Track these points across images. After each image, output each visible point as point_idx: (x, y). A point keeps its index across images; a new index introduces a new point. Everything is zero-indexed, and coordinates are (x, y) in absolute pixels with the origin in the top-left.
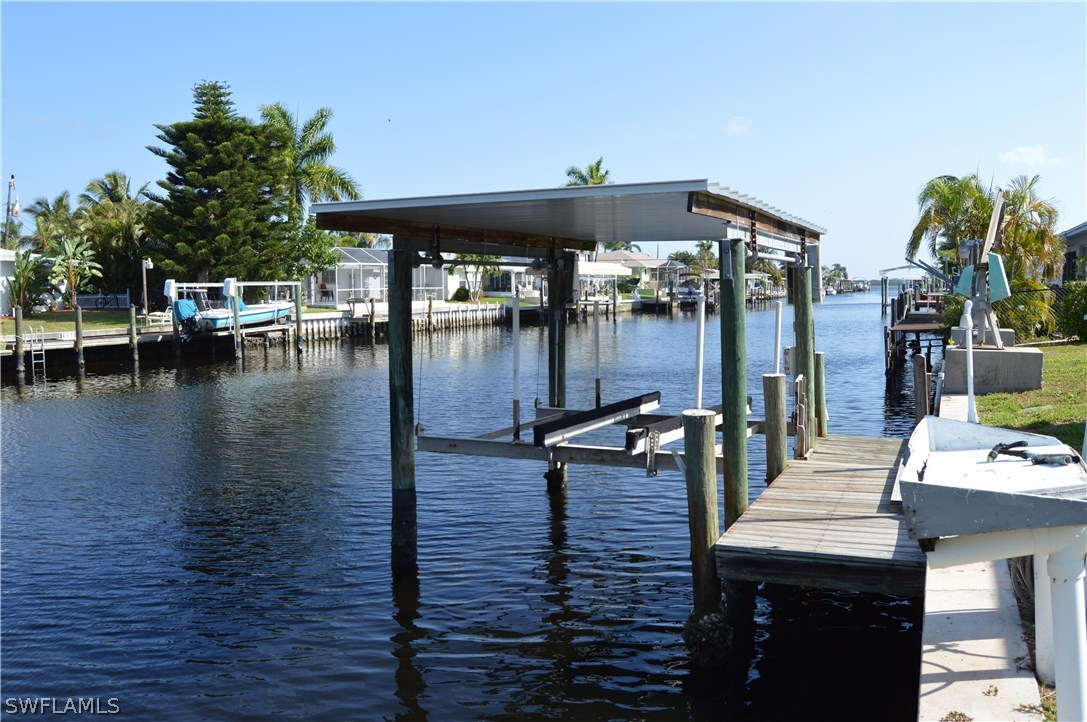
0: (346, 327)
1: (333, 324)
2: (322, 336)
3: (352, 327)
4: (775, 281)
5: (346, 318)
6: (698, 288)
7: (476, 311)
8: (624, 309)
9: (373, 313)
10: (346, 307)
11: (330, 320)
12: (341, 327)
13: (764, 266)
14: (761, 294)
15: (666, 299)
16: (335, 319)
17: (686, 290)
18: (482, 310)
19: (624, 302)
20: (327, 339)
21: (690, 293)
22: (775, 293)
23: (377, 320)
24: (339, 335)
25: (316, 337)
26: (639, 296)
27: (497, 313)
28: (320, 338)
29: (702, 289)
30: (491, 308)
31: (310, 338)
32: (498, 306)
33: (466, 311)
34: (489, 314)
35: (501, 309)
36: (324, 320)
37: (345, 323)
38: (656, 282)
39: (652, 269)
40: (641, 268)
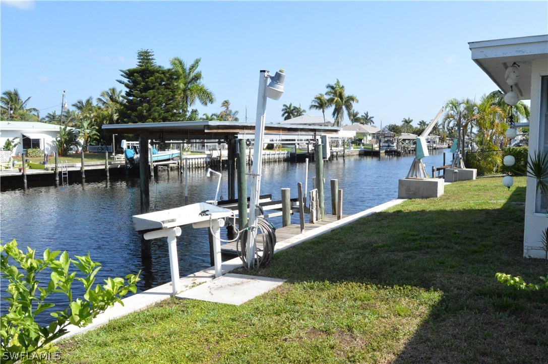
0: (209, 162)
1: (202, 160)
2: (197, 166)
3: (211, 162)
4: (442, 140)
5: (208, 158)
6: (393, 144)
7: (275, 154)
8: (355, 154)
9: (221, 155)
10: (208, 152)
11: (200, 158)
12: (206, 162)
13: (436, 132)
14: (431, 147)
15: (378, 149)
16: (203, 158)
17: (387, 144)
18: (278, 154)
19: (354, 150)
20: (199, 167)
21: (389, 146)
22: (440, 146)
23: (222, 159)
24: (205, 165)
25: (194, 166)
26: (363, 147)
27: (285, 156)
28: (196, 167)
29: (395, 144)
30: (283, 153)
31: (191, 167)
32: (286, 152)
33: (269, 154)
34: (282, 156)
35: (288, 153)
36: (198, 158)
37: (208, 160)
38: (375, 140)
39: (373, 134)
40: (367, 133)
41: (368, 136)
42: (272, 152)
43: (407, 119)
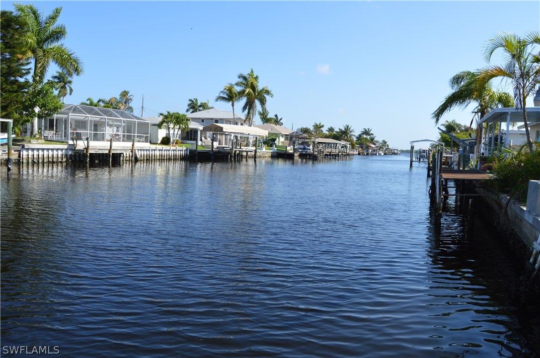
0: (71, 155)
1: (60, 153)
2: (50, 160)
3: (75, 155)
4: (353, 147)
5: (71, 149)
6: (309, 146)
7: (169, 150)
8: (266, 155)
9: (88, 146)
10: (71, 142)
11: (57, 150)
12: (66, 155)
13: (347, 138)
14: (344, 152)
15: (292, 151)
16: (62, 150)
17: (302, 147)
18: (174, 150)
19: (265, 151)
20: (53, 162)
21: (304, 149)
22: (351, 152)
23: (90, 151)
24: (64, 160)
25: (45, 161)
26: (276, 149)
27: (183, 153)
28: (49, 161)
29: (311, 147)
30: (181, 150)
31: (41, 161)
32: (184, 149)
33: (162, 150)
34: (178, 153)
35: (186, 150)
36: (53, 150)
37: (70, 153)
38: (287, 142)
39: (286, 135)
40: (280, 134)
41: (281, 137)
42: (165, 147)
43: (318, 124)
